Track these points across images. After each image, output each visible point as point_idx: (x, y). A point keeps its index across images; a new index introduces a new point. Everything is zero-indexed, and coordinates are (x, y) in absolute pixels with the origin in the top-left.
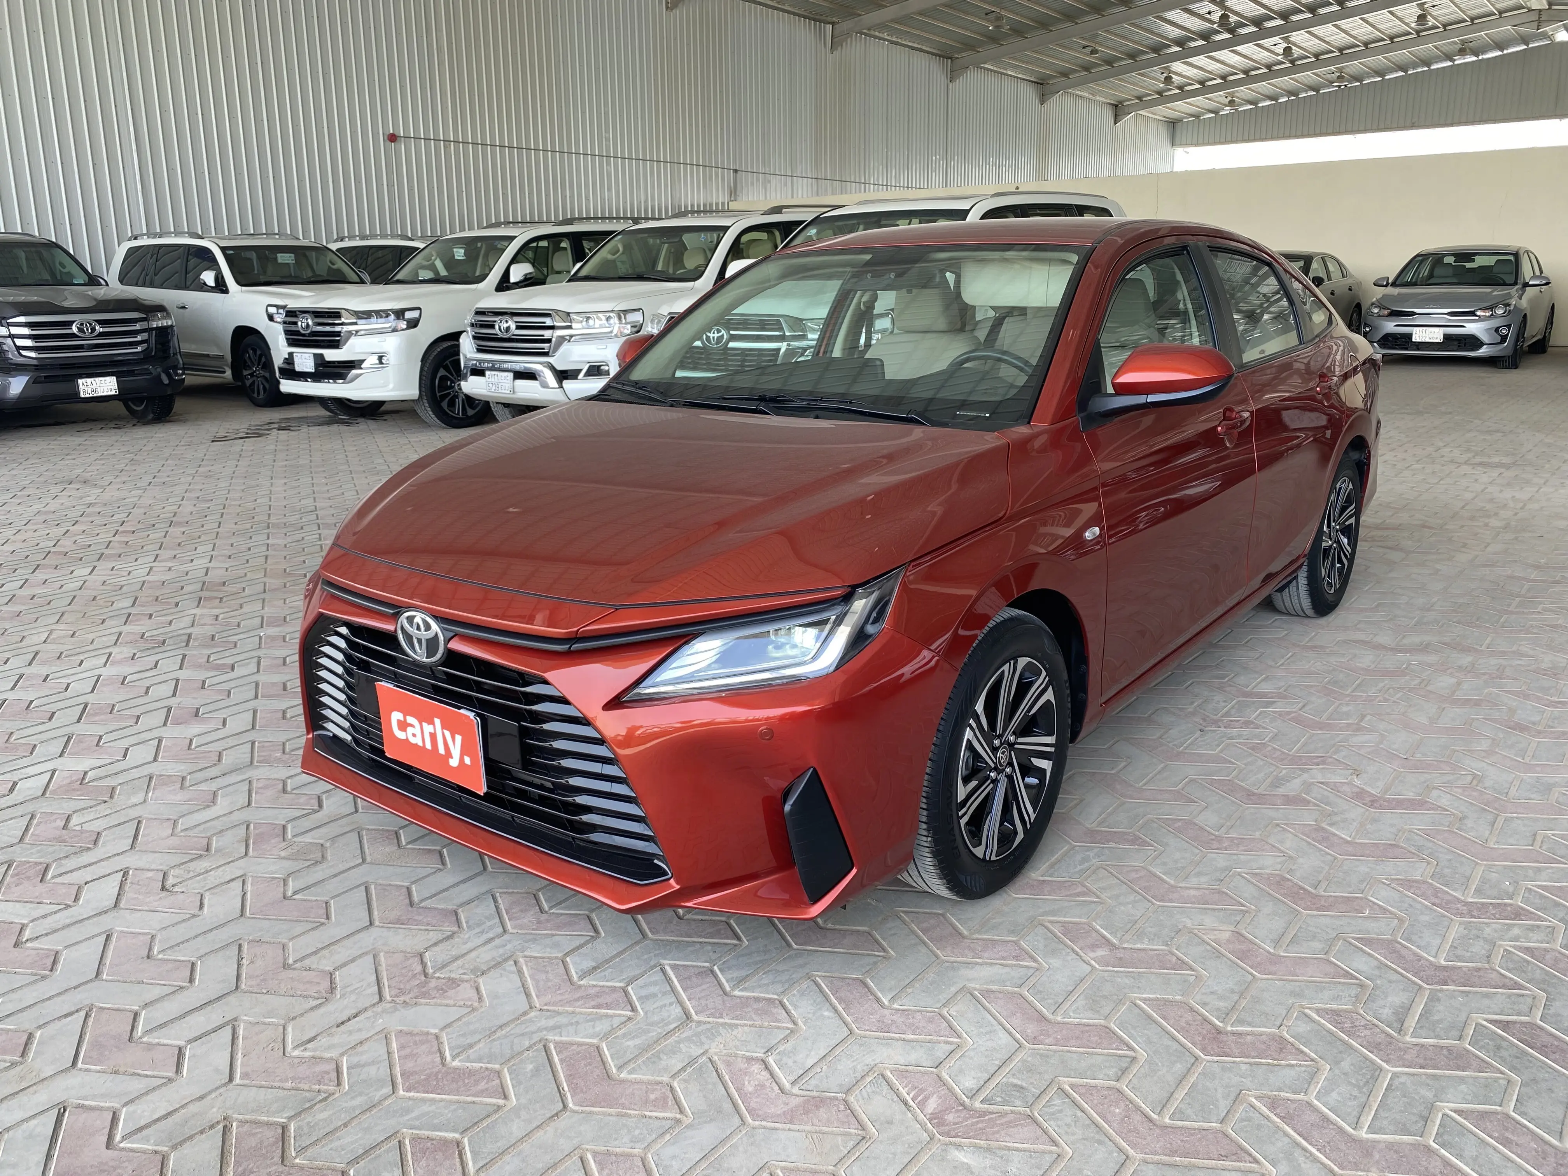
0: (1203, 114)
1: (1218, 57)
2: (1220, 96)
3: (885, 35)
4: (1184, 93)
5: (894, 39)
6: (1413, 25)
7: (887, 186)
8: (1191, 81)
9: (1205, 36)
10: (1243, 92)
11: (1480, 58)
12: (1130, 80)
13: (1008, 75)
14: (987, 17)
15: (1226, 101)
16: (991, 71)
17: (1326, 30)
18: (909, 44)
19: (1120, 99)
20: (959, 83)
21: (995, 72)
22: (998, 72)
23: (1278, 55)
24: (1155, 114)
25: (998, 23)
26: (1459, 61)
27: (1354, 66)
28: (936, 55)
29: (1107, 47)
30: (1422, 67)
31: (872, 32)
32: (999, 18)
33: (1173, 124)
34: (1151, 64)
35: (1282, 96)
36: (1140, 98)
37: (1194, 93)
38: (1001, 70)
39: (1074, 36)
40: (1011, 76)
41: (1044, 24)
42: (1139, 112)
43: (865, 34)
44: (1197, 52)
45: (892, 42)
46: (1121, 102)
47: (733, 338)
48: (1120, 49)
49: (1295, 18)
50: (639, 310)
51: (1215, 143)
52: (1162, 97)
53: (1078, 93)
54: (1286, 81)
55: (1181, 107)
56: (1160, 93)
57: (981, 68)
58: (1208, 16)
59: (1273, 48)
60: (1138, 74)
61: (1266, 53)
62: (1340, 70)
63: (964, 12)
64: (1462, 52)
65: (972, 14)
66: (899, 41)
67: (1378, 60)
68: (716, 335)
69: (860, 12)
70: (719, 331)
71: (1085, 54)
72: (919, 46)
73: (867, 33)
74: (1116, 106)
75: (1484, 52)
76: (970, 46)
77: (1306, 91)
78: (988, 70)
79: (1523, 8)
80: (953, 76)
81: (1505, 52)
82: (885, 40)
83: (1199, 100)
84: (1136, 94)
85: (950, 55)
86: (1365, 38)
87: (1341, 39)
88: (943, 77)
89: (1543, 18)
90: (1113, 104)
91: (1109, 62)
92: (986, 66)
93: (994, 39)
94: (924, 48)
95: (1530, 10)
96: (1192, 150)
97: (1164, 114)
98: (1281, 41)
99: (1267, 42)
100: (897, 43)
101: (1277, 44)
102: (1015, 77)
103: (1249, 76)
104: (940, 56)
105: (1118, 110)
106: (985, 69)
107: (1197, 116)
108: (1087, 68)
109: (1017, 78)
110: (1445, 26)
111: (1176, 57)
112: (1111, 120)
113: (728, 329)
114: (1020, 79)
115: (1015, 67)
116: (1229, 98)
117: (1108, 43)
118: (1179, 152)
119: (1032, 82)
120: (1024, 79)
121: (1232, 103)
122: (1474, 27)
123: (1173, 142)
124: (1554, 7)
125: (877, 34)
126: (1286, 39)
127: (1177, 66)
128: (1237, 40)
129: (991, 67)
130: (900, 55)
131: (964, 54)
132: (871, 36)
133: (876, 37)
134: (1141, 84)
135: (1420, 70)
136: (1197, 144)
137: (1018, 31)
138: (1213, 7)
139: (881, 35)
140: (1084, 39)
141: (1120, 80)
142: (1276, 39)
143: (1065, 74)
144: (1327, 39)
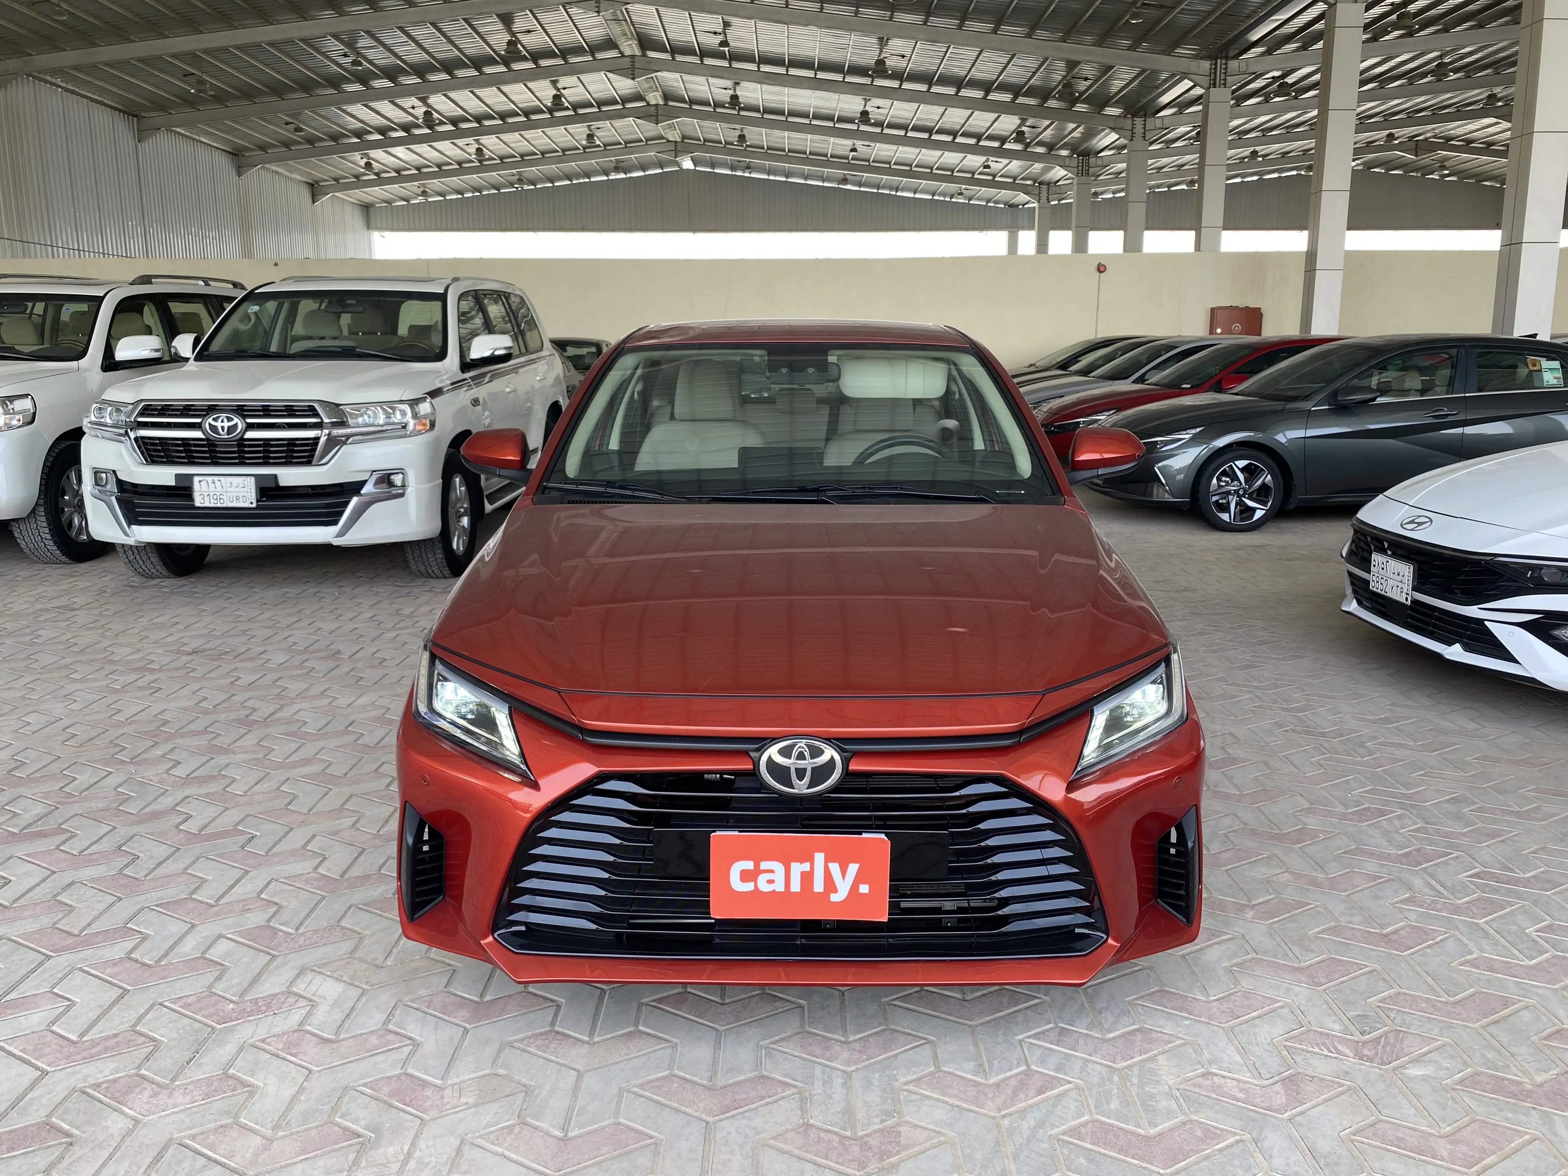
0: (395, 201)
1: (415, 150)
2: (413, 186)
3: (59, 81)
4: (380, 180)
5: (70, 87)
6: (584, 142)
7: (79, 250)
8: (387, 168)
9: (406, 128)
10: (435, 184)
11: (628, 175)
12: (328, 161)
13: (201, 142)
14: (185, 78)
15: (419, 191)
16: (183, 135)
17: (512, 138)
18: (90, 95)
19: (315, 178)
20: (149, 145)
21: (186, 136)
22: (190, 138)
23: (470, 154)
24: (350, 197)
25: (201, 87)
26: (613, 176)
27: (533, 171)
28: (120, 111)
29: (312, 127)
30: (583, 178)
31: (42, 76)
32: (201, 82)
33: (366, 208)
34: (354, 148)
35: (468, 191)
36: (336, 180)
37: (391, 181)
38: (194, 136)
39: (279, 112)
40: (204, 143)
41: (248, 94)
42: (336, 194)
43: (34, 77)
44: (399, 142)
45: (66, 90)
46: (317, 182)
47: (251, 427)
48: (322, 130)
49: (487, 123)
50: (26, 396)
51: (409, 230)
52: (358, 182)
53: (274, 168)
54: (474, 178)
55: (376, 193)
56: (357, 177)
57: (171, 131)
58: (411, 110)
59: (465, 148)
60: (340, 157)
61: (460, 151)
62: (519, 173)
63: (159, 70)
64: (617, 169)
65: (167, 73)
66: (76, 89)
67: (552, 168)
68: (226, 424)
69: (29, 51)
70: (229, 419)
71: (287, 131)
72: (100, 99)
73: (36, 76)
74: (312, 185)
75: (630, 172)
76: (161, 106)
77: (488, 189)
78: (179, 134)
79: (664, 138)
80: (141, 135)
81: (647, 173)
82: (58, 86)
83: (395, 188)
84: (334, 176)
85: (136, 113)
86: (543, 148)
87: (524, 147)
88: (130, 136)
89: (679, 149)
90: (309, 184)
91: (311, 141)
92: (178, 130)
93: (189, 102)
94: (106, 101)
95: (668, 141)
96: (388, 234)
97: (358, 197)
98: (473, 142)
99: (461, 142)
100: (73, 92)
101: (470, 145)
102: (208, 144)
103: (441, 170)
104: (124, 112)
105: (315, 189)
106: (176, 132)
107: (389, 202)
108: (287, 144)
109: (211, 146)
110: (605, 145)
111: (376, 145)
112: (309, 199)
113: (244, 417)
114: (214, 147)
115: (209, 134)
116: (422, 189)
117: (312, 124)
118: (376, 235)
119: (227, 152)
120: (218, 148)
121: (424, 193)
122: (627, 149)
123: (369, 226)
124: (686, 141)
125: (49, 78)
126: (477, 141)
127: (378, 154)
128: (434, 137)
129: (183, 132)
130: (77, 108)
131: (152, 114)
132: (40, 80)
133: (46, 82)
134: (340, 167)
135: (582, 181)
136: (393, 229)
137: (220, 98)
138: (417, 103)
139: (53, 80)
140: (288, 115)
141: (319, 160)
142: (470, 140)
143: (263, 147)
144: (512, 145)
